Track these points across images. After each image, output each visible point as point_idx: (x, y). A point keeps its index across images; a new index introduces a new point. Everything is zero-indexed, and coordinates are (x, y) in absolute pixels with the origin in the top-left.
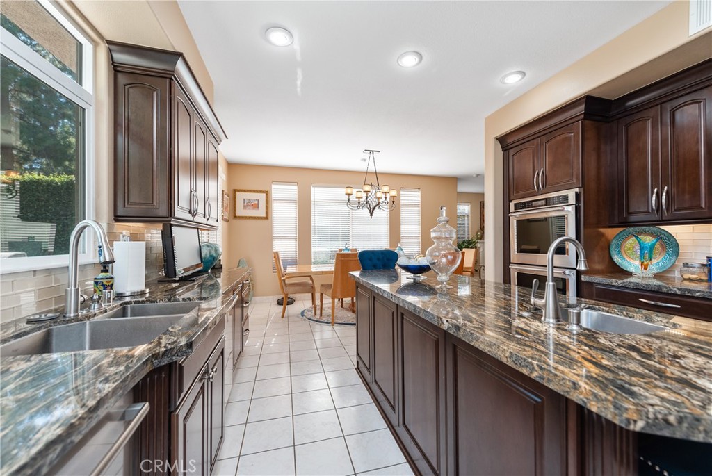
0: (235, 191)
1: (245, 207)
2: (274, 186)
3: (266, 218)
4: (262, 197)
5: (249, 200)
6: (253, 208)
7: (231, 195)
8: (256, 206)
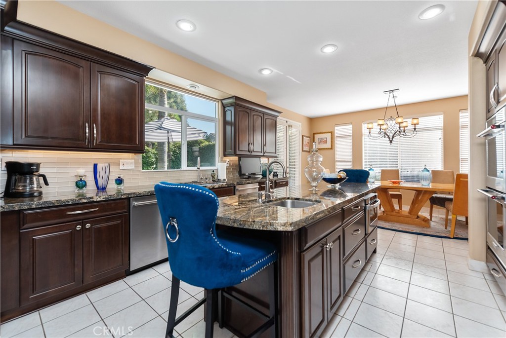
0: (314, 134)
1: (319, 143)
2: (336, 128)
3: (331, 148)
4: (328, 136)
5: (321, 138)
6: (324, 143)
7: (312, 137)
8: (326, 142)
